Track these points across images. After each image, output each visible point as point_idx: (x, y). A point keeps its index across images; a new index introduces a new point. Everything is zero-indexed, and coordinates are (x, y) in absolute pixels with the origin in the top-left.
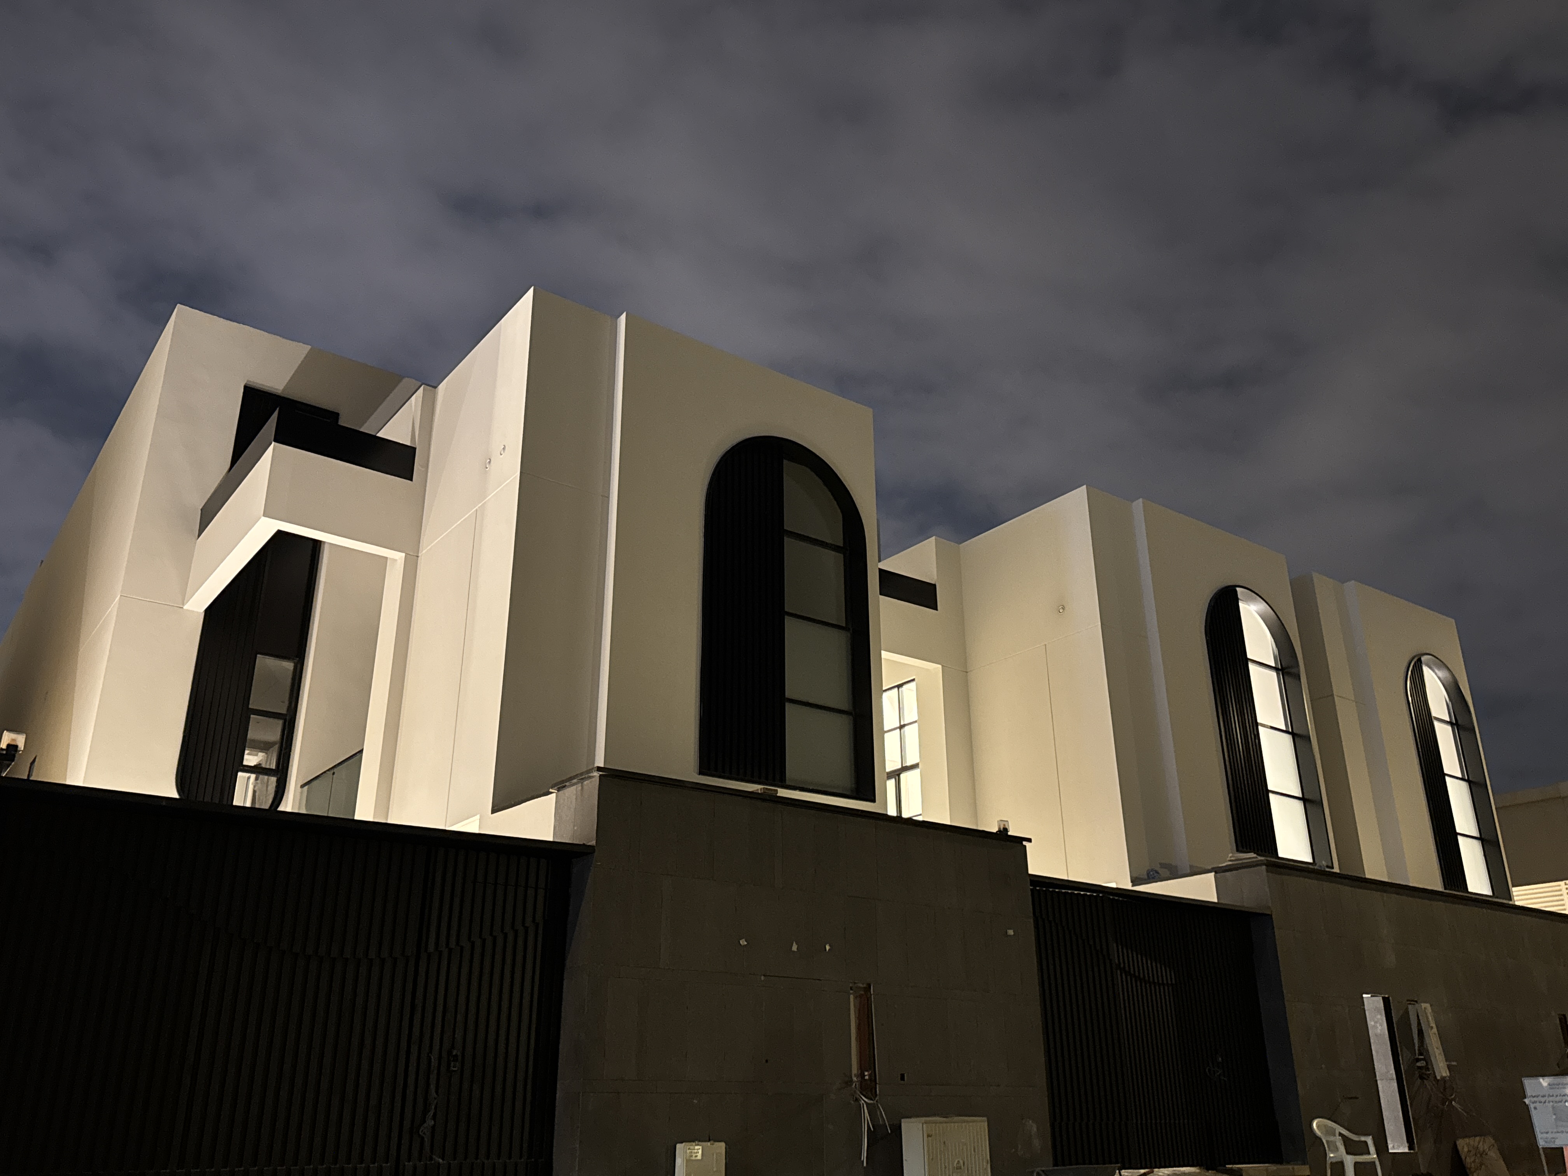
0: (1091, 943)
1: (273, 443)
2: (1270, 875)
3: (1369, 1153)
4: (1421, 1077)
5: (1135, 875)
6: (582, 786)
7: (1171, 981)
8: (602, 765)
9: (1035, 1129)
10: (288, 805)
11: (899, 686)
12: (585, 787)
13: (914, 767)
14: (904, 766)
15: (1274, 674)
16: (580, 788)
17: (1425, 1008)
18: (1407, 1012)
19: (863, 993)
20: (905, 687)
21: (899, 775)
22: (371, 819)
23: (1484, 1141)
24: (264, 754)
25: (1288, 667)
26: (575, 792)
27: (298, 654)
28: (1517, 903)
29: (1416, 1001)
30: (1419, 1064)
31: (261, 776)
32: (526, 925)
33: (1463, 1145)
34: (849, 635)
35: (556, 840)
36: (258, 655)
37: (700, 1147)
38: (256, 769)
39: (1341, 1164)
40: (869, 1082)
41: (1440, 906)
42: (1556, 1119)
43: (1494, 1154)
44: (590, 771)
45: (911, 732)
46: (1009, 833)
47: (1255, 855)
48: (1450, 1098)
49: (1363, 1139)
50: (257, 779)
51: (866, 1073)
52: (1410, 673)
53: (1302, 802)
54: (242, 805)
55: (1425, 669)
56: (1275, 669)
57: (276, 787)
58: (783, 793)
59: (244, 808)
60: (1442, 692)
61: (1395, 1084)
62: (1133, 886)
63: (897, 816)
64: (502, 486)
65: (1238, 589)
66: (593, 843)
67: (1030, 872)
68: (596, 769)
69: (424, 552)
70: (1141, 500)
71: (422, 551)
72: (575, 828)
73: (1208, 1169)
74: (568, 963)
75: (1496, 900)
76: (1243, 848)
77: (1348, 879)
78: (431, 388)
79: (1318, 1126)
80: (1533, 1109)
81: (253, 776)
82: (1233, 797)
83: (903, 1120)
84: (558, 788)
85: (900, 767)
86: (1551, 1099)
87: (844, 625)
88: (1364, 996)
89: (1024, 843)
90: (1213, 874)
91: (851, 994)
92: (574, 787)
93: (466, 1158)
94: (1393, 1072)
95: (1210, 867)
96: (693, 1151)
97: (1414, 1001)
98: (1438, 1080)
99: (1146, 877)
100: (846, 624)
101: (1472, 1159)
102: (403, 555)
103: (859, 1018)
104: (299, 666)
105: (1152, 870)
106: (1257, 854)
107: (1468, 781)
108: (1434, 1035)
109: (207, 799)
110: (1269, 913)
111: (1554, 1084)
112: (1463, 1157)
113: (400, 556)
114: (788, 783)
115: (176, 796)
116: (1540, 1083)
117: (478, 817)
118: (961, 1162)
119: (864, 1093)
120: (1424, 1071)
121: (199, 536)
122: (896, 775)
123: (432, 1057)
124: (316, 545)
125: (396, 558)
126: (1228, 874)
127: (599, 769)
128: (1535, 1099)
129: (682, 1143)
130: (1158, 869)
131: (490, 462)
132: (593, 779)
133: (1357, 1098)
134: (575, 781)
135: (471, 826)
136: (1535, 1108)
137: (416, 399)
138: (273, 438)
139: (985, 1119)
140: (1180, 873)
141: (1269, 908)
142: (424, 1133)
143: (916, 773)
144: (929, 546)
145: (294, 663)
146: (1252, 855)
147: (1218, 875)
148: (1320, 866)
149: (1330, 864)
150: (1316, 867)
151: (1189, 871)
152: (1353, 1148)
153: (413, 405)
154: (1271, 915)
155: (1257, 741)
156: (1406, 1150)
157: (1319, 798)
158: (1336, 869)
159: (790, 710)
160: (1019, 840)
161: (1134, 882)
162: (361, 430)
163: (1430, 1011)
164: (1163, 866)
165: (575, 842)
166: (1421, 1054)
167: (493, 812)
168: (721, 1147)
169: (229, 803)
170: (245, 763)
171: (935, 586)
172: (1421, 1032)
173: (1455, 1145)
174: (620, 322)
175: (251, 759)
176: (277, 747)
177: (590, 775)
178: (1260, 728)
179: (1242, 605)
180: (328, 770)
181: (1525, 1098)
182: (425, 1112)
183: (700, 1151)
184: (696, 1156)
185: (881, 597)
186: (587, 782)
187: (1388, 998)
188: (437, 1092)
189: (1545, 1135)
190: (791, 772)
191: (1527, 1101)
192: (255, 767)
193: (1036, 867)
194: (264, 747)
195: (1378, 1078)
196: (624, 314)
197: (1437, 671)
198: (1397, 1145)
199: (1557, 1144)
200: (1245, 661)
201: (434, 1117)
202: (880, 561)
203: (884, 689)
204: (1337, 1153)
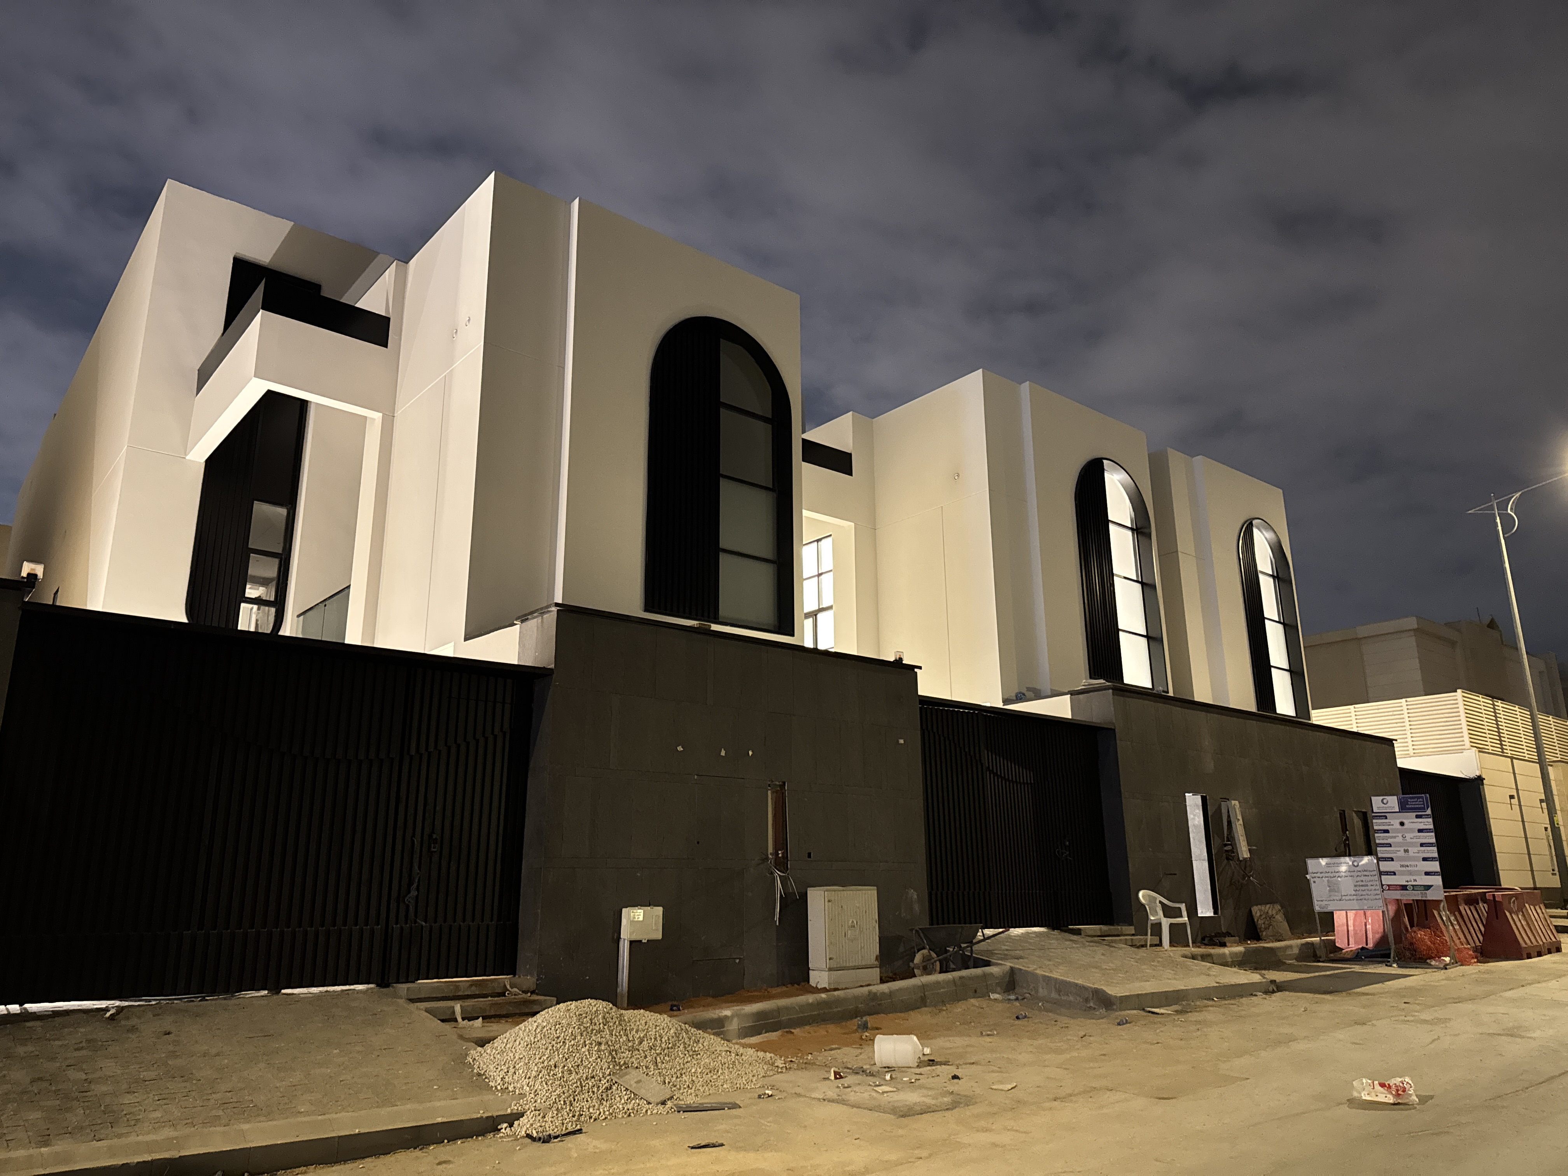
0: (967, 750)
1: (261, 310)
2: (1116, 697)
3: (1181, 916)
4: (1228, 859)
5: (1006, 697)
6: (542, 618)
7: (1030, 780)
8: (560, 601)
9: (916, 897)
10: (287, 631)
11: (818, 541)
12: (545, 620)
13: (830, 608)
14: (820, 607)
15: (1130, 533)
16: (540, 621)
17: (1234, 805)
18: (1220, 806)
19: (779, 789)
20: (823, 541)
21: (816, 615)
22: (359, 643)
23: (1273, 907)
24: (264, 588)
25: (1140, 529)
26: (536, 624)
27: (290, 500)
28: (1315, 723)
29: (1228, 799)
30: (1226, 848)
31: (262, 607)
32: (495, 733)
33: (1256, 910)
34: (775, 495)
35: (520, 664)
36: (255, 502)
37: (642, 911)
38: (258, 601)
39: (1160, 924)
40: (782, 860)
41: (1252, 724)
42: (1330, 891)
43: (1279, 917)
44: (549, 606)
45: (827, 580)
46: (904, 662)
47: (1104, 681)
48: (1249, 874)
49: (1177, 905)
50: (259, 609)
51: (780, 852)
52: (1242, 534)
53: (1146, 639)
54: (247, 630)
55: (1255, 531)
56: (1132, 529)
57: (275, 616)
58: (715, 627)
59: (249, 632)
60: (1267, 551)
61: (1206, 864)
62: (1003, 705)
63: (814, 648)
64: (468, 354)
65: (1105, 461)
66: (552, 666)
67: (920, 693)
68: (554, 605)
69: (399, 412)
70: (1028, 382)
71: (397, 411)
72: (537, 654)
73: (1054, 929)
74: (531, 765)
75: (1300, 720)
76: (1095, 675)
77: (1180, 701)
78: (403, 263)
79: (1143, 897)
80: (1312, 882)
81: (255, 607)
82: (1089, 633)
83: (808, 889)
84: (522, 620)
85: (817, 608)
86: (1327, 875)
87: (771, 486)
88: (1186, 794)
89: (916, 670)
90: (1069, 696)
91: (769, 790)
92: (535, 620)
93: (445, 921)
94: (1206, 854)
95: (1067, 691)
96: (636, 914)
97: (1225, 799)
98: (1241, 861)
99: (1015, 698)
100: (773, 485)
101: (1262, 922)
102: (381, 414)
103: (775, 809)
104: (291, 512)
105: (1020, 693)
106: (1106, 681)
107: (1284, 624)
108: (1240, 826)
109: (215, 624)
110: (1113, 728)
111: (1330, 864)
112: (1256, 920)
113: (377, 416)
114: (720, 620)
115: (185, 620)
116: (1320, 862)
117: (452, 644)
118: (855, 922)
119: (778, 867)
120: (1230, 854)
121: (197, 394)
122: (814, 615)
123: (415, 840)
124: (303, 404)
125: (376, 417)
126: (1081, 696)
127: (557, 605)
128: (1315, 875)
129: (627, 907)
130: (1024, 691)
131: (456, 332)
132: (552, 613)
133: (1175, 874)
134: (535, 615)
135: (447, 651)
136: (1314, 882)
137: (389, 276)
138: (260, 307)
139: (876, 888)
140: (1043, 694)
141: (1113, 723)
142: (409, 902)
143: (830, 613)
144: (846, 420)
145: (287, 509)
146: (1102, 681)
147: (1073, 697)
148: (1157, 691)
149: (1166, 690)
150: (1154, 692)
151: (1050, 694)
152: (1169, 912)
153: (387, 277)
154: (1115, 729)
155: (1112, 588)
156: (1212, 914)
157: (1160, 636)
158: (1171, 694)
159: (723, 557)
160: (912, 668)
161: (1006, 701)
162: (341, 301)
163: (1238, 806)
164: (1029, 689)
165: (536, 666)
166: (1228, 840)
167: (466, 639)
168: (659, 910)
169: (234, 628)
170: (247, 595)
171: (850, 455)
172: (1229, 823)
173: (1250, 913)
174: (573, 206)
175: (252, 592)
176: (274, 583)
177: (549, 609)
178: (1115, 578)
179: (1107, 475)
180: (321, 602)
181: (1307, 874)
182: (410, 884)
183: (642, 914)
184: (638, 918)
185: (803, 463)
186: (547, 615)
187: (1206, 796)
188: (420, 868)
189: (1320, 903)
190: (723, 612)
191: (1308, 876)
192: (256, 599)
193: (924, 689)
194: (263, 582)
195: (1193, 859)
196: (577, 200)
197: (1264, 532)
198: (1205, 910)
199: (1330, 909)
200: (1106, 522)
201: (418, 889)
202: (803, 433)
203: (804, 543)
204: (1156, 916)
